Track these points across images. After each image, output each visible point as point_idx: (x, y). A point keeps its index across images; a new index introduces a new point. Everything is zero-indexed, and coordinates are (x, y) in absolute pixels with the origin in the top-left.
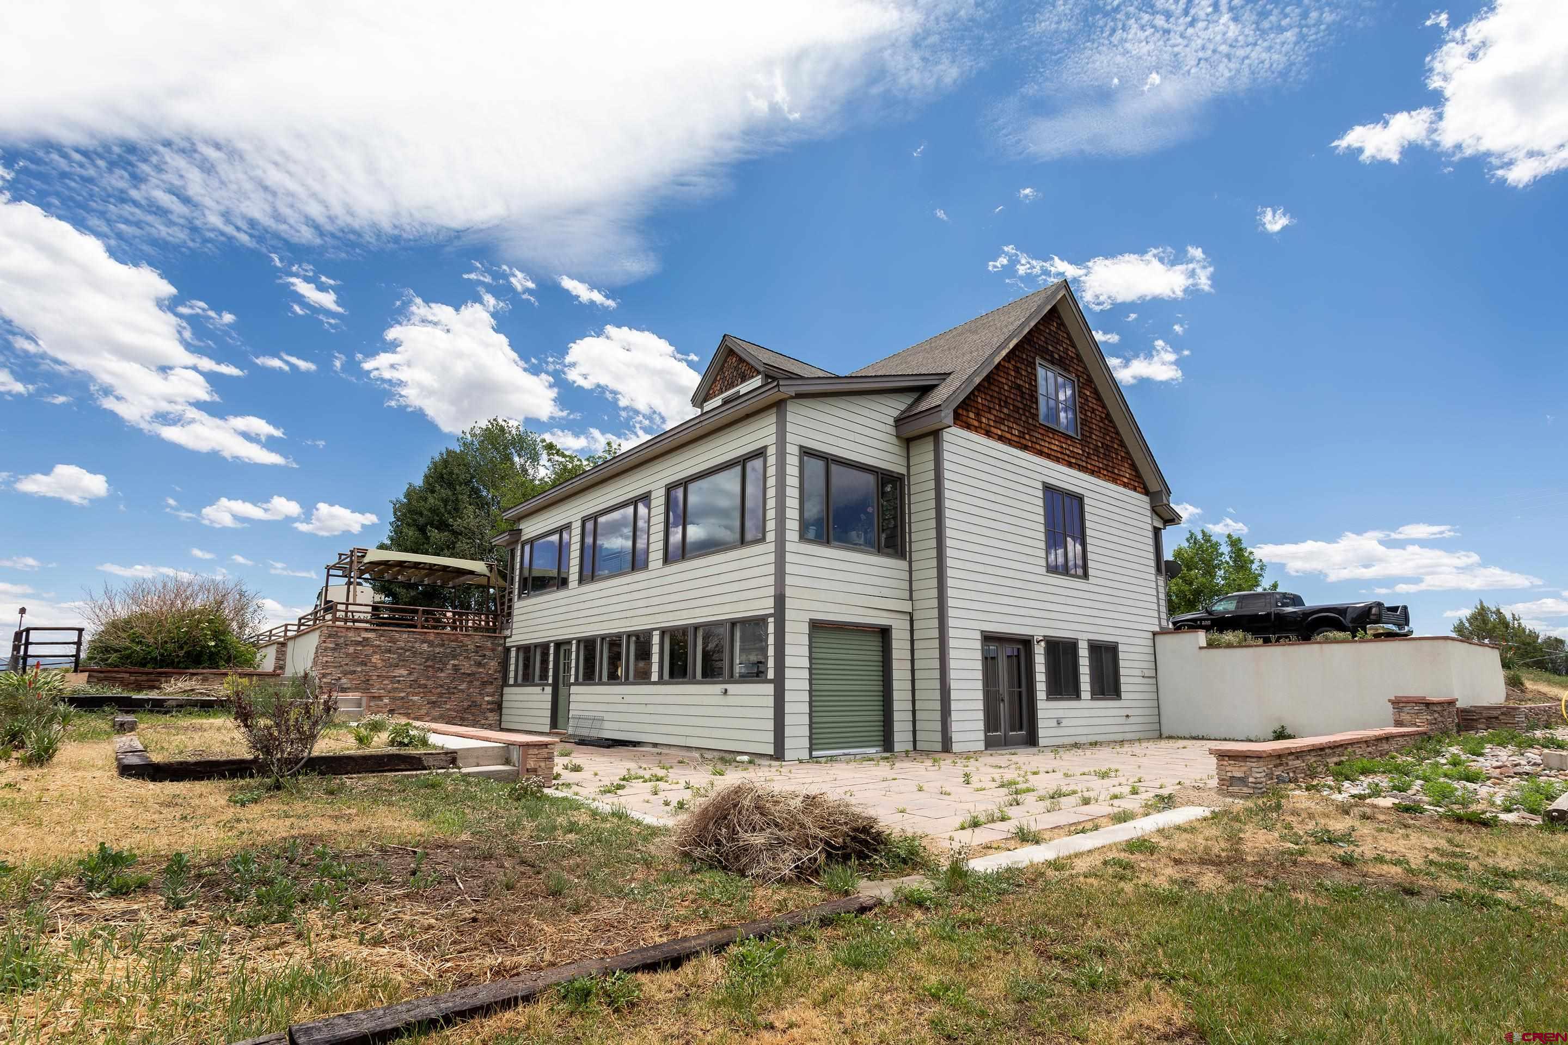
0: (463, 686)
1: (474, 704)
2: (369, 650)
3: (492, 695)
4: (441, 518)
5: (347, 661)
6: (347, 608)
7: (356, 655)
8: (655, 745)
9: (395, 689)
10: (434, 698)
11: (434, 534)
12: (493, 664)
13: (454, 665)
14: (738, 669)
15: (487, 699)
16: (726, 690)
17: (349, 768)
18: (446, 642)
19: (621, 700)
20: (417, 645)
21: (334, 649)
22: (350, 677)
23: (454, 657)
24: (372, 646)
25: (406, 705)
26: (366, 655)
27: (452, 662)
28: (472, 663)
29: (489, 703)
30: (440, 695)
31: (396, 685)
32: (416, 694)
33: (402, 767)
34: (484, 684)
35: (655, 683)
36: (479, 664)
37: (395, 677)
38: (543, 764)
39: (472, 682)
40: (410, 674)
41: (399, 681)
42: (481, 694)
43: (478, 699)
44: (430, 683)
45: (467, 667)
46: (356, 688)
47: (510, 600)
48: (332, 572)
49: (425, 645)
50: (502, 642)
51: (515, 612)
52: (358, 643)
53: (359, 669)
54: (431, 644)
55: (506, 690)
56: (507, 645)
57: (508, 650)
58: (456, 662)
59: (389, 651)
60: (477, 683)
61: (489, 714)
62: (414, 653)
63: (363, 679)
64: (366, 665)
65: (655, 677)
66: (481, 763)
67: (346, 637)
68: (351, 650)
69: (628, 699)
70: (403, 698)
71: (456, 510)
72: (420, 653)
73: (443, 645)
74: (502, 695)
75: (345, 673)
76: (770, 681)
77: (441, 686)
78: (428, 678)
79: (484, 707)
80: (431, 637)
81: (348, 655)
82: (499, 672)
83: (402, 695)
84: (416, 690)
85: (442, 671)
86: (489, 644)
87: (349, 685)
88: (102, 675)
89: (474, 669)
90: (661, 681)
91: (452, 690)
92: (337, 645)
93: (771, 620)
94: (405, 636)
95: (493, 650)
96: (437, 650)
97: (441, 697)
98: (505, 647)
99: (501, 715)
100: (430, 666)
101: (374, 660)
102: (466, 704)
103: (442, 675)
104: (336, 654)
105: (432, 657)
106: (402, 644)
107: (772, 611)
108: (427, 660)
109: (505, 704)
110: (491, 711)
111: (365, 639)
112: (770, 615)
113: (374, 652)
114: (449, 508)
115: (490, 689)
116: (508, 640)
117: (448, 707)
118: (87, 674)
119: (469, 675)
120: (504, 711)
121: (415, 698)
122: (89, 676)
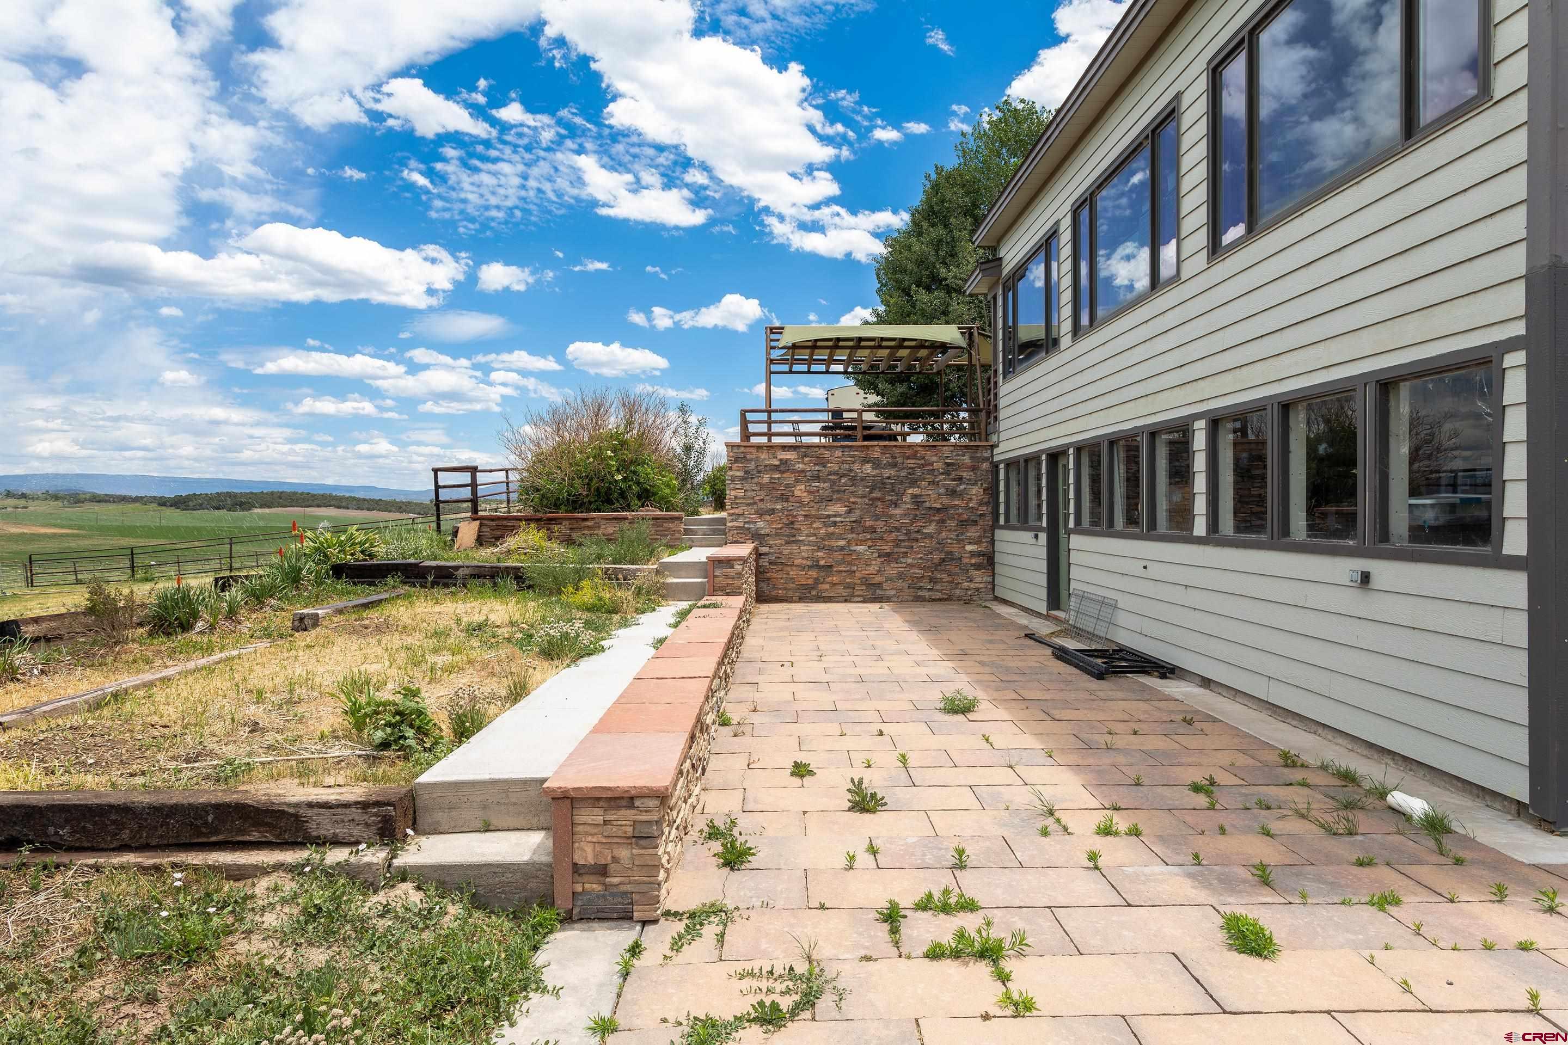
0: (931, 529)
1: (949, 558)
2: (790, 478)
3: (978, 542)
4: (932, 273)
5: (762, 495)
6: (769, 417)
7: (771, 487)
8: (1206, 682)
9: (830, 536)
10: (887, 549)
11: (922, 296)
12: (976, 492)
13: (914, 496)
14: (1399, 522)
15: (969, 548)
16: (1366, 578)
17: (125, 835)
18: (899, 460)
19: (1142, 573)
20: (856, 467)
21: (743, 479)
22: (768, 518)
23: (913, 483)
24: (794, 471)
25: (848, 559)
26: (787, 486)
27: (910, 491)
28: (942, 491)
29: (973, 554)
30: (897, 543)
31: (831, 529)
32: (862, 542)
33: (255, 836)
34: (964, 524)
35: (1199, 541)
36: (953, 493)
37: (829, 516)
38: (624, 853)
39: (943, 521)
40: (850, 511)
41: (835, 523)
42: (959, 541)
43: (955, 548)
44: (879, 524)
45: (934, 497)
46: (777, 535)
47: (996, 383)
48: (774, 368)
49: (868, 466)
50: (987, 454)
51: (1002, 403)
52: (775, 468)
53: (779, 507)
54: (876, 464)
55: (999, 534)
56: (996, 459)
57: (995, 466)
58: (916, 491)
59: (817, 478)
60: (952, 524)
61: (975, 574)
62: (853, 479)
63: (785, 521)
64: (787, 500)
65: (1200, 528)
66: (495, 822)
67: (757, 460)
68: (766, 478)
69: (1155, 571)
70: (842, 548)
71: (953, 255)
72: (862, 479)
73: (894, 465)
74: (993, 542)
75: (761, 514)
76: (1512, 563)
77: (897, 529)
78: (877, 518)
79: (966, 561)
80: (877, 453)
81: (762, 486)
82: (987, 504)
83: (842, 543)
84: (861, 537)
85: (896, 505)
86: (967, 459)
87: (767, 531)
88: (493, 523)
89: (946, 501)
90: (1214, 537)
91: (914, 536)
92: (746, 472)
93: (1516, 358)
94: (838, 453)
95: (974, 469)
96: (887, 473)
97: (898, 546)
98: (992, 463)
99: (994, 575)
100: (878, 499)
101: (797, 493)
102: (936, 557)
103: (897, 511)
104: (747, 486)
105: (878, 484)
106: (833, 466)
107: (1519, 329)
108: (873, 489)
109: (998, 558)
110: (978, 567)
111: (784, 462)
112: (1511, 345)
113: (797, 481)
114: (942, 253)
115: (973, 532)
116: (996, 451)
117: (909, 561)
118: (478, 522)
119: (938, 510)
120: (998, 569)
121: (861, 548)
122: (481, 525)
